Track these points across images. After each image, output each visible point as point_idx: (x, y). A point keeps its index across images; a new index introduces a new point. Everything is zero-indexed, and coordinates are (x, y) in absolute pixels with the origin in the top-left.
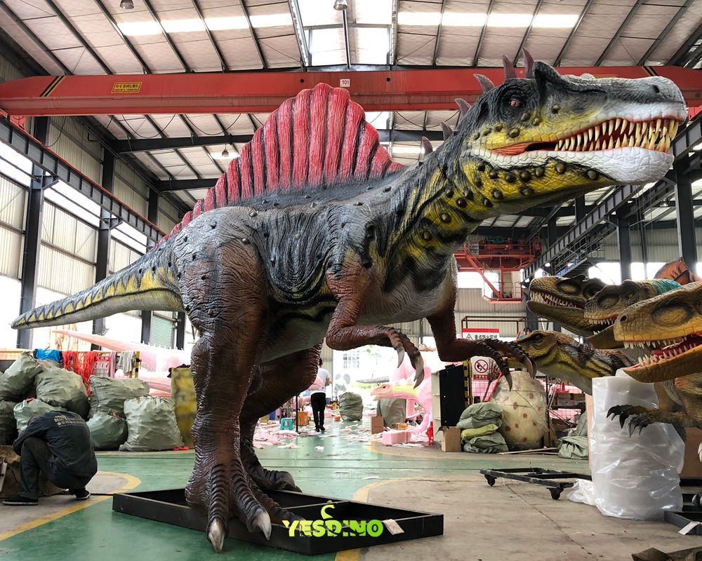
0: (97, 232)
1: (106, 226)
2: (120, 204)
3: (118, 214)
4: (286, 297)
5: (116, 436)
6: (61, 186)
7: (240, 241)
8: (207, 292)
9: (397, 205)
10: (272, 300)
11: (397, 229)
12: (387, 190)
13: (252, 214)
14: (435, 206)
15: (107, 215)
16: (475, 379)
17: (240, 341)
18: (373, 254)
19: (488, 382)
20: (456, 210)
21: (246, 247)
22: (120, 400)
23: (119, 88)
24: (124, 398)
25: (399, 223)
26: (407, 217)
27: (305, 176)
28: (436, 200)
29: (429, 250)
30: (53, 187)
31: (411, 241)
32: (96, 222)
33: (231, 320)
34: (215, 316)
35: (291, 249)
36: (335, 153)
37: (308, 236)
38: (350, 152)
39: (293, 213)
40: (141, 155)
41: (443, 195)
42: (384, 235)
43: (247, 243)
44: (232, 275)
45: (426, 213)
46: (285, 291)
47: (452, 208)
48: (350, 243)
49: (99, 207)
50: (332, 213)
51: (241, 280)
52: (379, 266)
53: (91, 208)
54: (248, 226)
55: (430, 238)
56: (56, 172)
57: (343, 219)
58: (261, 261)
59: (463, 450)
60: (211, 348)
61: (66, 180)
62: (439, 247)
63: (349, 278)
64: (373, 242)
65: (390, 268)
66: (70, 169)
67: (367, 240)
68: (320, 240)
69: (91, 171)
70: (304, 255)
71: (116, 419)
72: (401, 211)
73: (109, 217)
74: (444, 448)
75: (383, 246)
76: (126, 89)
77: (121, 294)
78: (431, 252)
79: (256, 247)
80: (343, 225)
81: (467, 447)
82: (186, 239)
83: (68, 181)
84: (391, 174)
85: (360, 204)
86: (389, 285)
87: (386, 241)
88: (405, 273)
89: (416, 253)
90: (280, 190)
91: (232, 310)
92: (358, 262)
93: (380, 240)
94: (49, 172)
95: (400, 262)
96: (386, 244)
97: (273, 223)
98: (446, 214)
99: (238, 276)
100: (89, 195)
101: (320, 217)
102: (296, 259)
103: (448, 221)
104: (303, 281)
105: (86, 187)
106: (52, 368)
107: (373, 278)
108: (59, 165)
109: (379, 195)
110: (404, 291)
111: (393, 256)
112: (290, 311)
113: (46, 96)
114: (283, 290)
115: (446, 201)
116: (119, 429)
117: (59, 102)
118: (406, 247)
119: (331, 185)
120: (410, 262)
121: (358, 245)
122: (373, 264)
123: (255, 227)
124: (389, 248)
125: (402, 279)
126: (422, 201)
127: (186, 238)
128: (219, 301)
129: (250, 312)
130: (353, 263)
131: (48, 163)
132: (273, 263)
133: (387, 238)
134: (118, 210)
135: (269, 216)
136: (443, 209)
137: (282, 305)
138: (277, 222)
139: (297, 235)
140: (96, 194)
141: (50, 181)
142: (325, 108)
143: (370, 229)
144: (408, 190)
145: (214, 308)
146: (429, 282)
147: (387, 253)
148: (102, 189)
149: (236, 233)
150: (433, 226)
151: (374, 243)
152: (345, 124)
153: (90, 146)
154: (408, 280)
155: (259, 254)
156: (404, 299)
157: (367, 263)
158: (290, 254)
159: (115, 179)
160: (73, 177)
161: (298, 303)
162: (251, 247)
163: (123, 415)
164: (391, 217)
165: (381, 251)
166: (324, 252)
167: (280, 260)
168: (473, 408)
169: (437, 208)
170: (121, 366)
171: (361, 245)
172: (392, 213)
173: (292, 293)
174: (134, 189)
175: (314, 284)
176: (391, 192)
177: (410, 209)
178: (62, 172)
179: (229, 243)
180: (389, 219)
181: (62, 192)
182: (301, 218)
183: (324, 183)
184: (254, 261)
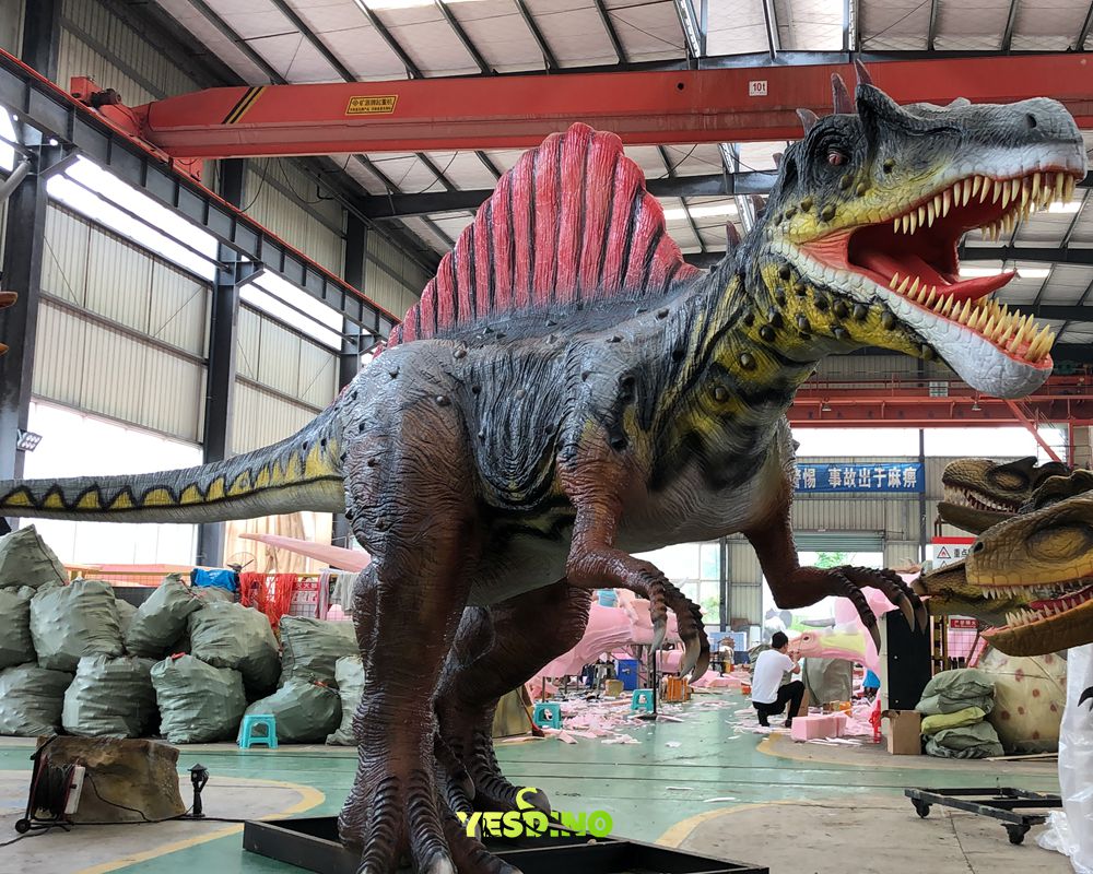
0: (338, 360)
1: (352, 350)
2: (377, 311)
3: (373, 328)
4: (501, 498)
5: (322, 718)
6: (268, 279)
7: (433, 402)
8: (376, 487)
9: (674, 341)
10: (480, 502)
11: (673, 384)
12: (662, 316)
13: (457, 354)
14: (729, 343)
15: (354, 329)
16: (953, 626)
17: (424, 571)
18: (631, 427)
19: (975, 633)
20: (763, 347)
21: (442, 411)
22: (329, 657)
23: (358, 106)
24: (338, 655)
25: (676, 372)
26: (688, 363)
27: (551, 286)
28: (730, 331)
29: (726, 419)
30: (255, 281)
31: (695, 404)
32: (336, 343)
33: (412, 536)
34: (386, 529)
35: (509, 416)
36: (595, 247)
37: (536, 394)
38: (618, 245)
39: (518, 353)
40: (413, 223)
41: (740, 322)
42: (650, 395)
43: (445, 403)
44: (414, 460)
45: (718, 352)
46: (499, 488)
47: (756, 343)
48: (594, 410)
49: (341, 317)
50: (574, 354)
51: (429, 469)
52: (640, 446)
53: (325, 320)
54: (449, 374)
55: (726, 398)
56: (259, 256)
57: (587, 366)
58: (466, 434)
59: (924, 752)
60: (379, 583)
61: (278, 269)
62: (744, 414)
63: (588, 467)
64: (629, 406)
65: (660, 450)
66: (284, 250)
67: (622, 402)
68: (553, 401)
69: (324, 253)
70: (528, 427)
71: (323, 691)
72: (679, 354)
73: (358, 333)
74: (890, 749)
75: (647, 414)
76: (370, 107)
77: (278, 484)
78: (729, 423)
79: (461, 412)
80: (585, 377)
81: (931, 747)
82: (355, 396)
83: (281, 271)
84: (676, 286)
85: (617, 340)
86: (660, 478)
87: (654, 404)
88: (685, 459)
89: (704, 424)
90: (514, 310)
91: (413, 520)
92: (604, 439)
93: (643, 403)
94: (248, 255)
95: (677, 441)
96: (654, 410)
97: (488, 369)
98: (748, 355)
99: (424, 460)
100: (320, 296)
101: (556, 361)
102: (515, 433)
103: (751, 366)
104: (525, 470)
105: (313, 281)
106: (218, 601)
107: (630, 466)
108: (264, 242)
109: (651, 324)
110: (687, 488)
111: (666, 430)
112: (511, 522)
113: (232, 122)
114: (497, 486)
115: (745, 331)
116: (326, 709)
117: (256, 133)
118: (686, 413)
119: (588, 304)
120: (694, 440)
121: (604, 412)
122: (630, 443)
123: (460, 375)
124: (657, 416)
125: (680, 468)
126: (711, 334)
127: (356, 393)
128: (392, 504)
129: (443, 524)
130: (595, 441)
131: (245, 240)
132: (483, 438)
133: (656, 398)
134: (373, 320)
135: (486, 356)
136: (742, 346)
137: (498, 512)
138: (494, 369)
139: (519, 392)
140: (333, 293)
141: (249, 271)
142: (582, 167)
143: (628, 383)
144: (692, 316)
145: (384, 515)
146: (730, 473)
147: (654, 424)
148: (344, 287)
149: (428, 387)
150: (730, 376)
151: (632, 409)
152: (612, 196)
153: (324, 207)
154: (693, 471)
155: (465, 422)
156: (687, 502)
157: (619, 443)
158: (507, 425)
159: (368, 265)
160: (290, 264)
161: (520, 507)
162: (452, 412)
163: (334, 685)
164: (663, 362)
165: (644, 422)
166: (556, 424)
167: (493, 434)
168: (940, 678)
169: (733, 344)
170: (338, 600)
171: (611, 411)
172: (666, 356)
173: (510, 492)
174: (403, 283)
175: (541, 478)
176: (668, 319)
177: (693, 347)
178: (269, 254)
179: (415, 405)
180: (660, 366)
181: (270, 290)
182: (529, 361)
183: (579, 298)
184: (452, 435)
